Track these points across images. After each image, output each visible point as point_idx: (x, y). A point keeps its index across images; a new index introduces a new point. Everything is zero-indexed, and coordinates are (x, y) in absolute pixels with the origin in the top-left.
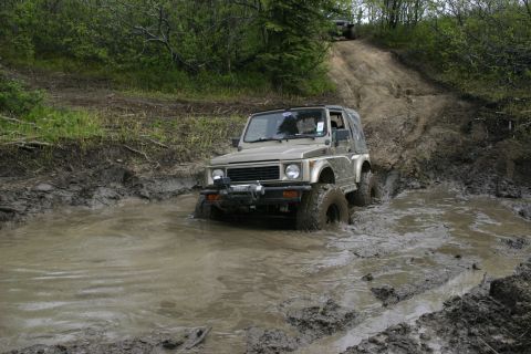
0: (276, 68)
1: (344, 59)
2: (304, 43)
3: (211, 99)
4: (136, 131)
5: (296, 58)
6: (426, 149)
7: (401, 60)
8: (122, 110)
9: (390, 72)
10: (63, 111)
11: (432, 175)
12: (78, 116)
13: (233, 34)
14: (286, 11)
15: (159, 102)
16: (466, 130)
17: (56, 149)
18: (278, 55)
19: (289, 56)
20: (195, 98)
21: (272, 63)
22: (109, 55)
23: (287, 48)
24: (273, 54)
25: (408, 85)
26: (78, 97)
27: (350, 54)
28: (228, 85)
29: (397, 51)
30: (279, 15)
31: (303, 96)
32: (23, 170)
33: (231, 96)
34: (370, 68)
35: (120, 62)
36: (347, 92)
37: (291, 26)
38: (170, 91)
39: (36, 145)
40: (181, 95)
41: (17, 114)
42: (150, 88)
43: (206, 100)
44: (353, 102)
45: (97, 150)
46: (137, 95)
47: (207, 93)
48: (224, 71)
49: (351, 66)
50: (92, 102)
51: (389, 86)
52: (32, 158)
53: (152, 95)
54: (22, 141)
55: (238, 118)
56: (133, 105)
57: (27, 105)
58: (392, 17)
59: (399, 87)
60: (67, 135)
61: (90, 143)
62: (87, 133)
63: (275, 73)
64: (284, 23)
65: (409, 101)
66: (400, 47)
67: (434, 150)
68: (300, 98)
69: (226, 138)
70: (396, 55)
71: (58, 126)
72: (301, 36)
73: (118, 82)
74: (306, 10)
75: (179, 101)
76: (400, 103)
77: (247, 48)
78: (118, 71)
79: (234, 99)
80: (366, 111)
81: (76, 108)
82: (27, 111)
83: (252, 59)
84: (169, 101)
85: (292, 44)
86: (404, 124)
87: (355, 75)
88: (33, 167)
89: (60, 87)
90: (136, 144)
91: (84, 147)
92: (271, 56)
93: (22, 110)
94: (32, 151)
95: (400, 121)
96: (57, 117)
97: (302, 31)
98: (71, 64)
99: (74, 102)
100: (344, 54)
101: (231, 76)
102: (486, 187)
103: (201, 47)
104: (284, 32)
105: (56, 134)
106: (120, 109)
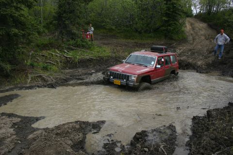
0: (166, 32)
1: (191, 26)
2: (175, 23)
3: (145, 42)
4: (120, 53)
5: (172, 28)
6: (211, 59)
7: (211, 26)
10: (101, 47)
11: (212, 68)
12: (104, 49)
14: (169, 14)
15: (129, 43)
16: (227, 53)
17: (97, 60)
18: (166, 28)
19: (170, 28)
20: (140, 41)
21: (164, 30)
22: (116, 28)
23: (169, 25)
25: (212, 35)
26: (105, 42)
27: (193, 24)
28: (151, 37)
29: (210, 23)
30: (167, 15)
31: (175, 40)
32: (88, 66)
33: (151, 41)
34: (199, 29)
35: (119, 30)
36: (190, 38)
37: (171, 18)
38: (133, 39)
40: (136, 41)
41: (88, 49)
42: (127, 38)
43: (143, 42)
44: (192, 42)
45: (108, 60)
46: (123, 41)
47: (144, 40)
48: (150, 32)
49: (193, 29)
50: (109, 44)
51: (205, 35)
52: (90, 62)
53: (127, 41)
54: (88, 57)
56: (121, 44)
57: (91, 46)
58: (209, 11)
59: (209, 36)
60: (100, 55)
61: (106, 58)
62: (106, 55)
64: (168, 17)
65: (211, 41)
67: (213, 60)
68: (173, 41)
70: (209, 25)
71: (98, 52)
73: (118, 37)
74: (176, 13)
75: (135, 43)
76: (207, 42)
77: (158, 24)
78: (118, 33)
79: (153, 42)
80: (195, 45)
81: (105, 46)
82: (90, 48)
83: (158, 29)
84: (132, 43)
85: (171, 24)
86: (207, 50)
87: (194, 32)
88: (90, 65)
89: (101, 39)
90: (119, 58)
91: (104, 59)
92: (164, 28)
93: (89, 48)
94: (90, 60)
96: (98, 49)
97: (174, 20)
98: (105, 31)
99: (104, 44)
100: (192, 24)
101: (152, 34)
102: (229, 73)
103: (143, 25)
105: (97, 54)
106: (117, 46)
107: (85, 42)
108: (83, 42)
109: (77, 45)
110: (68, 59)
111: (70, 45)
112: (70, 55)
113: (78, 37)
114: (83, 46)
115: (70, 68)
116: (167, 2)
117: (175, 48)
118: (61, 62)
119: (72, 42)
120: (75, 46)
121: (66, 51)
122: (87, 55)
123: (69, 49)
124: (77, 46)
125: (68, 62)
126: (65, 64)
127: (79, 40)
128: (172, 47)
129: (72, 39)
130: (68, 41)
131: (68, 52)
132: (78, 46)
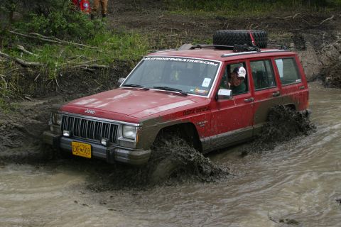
3: (246, 15)
8: (168, 30)
10: (121, 34)
12: (131, 39)
15: (201, 20)
17: (111, 70)
26: (135, 19)
31: (331, 6)
32: (87, 89)
38: (211, 9)
39: (96, 68)
40: (220, 13)
41: (84, 39)
42: (195, 7)
43: (241, 17)
46: (183, 15)
47: (242, 10)
50: (144, 24)
52: (94, 78)
53: (196, 14)
54: (85, 64)
56: (178, 25)
57: (92, 31)
60: (120, 58)
68: (327, 10)
71: (115, 49)
73: (168, 3)
75: (218, 18)
81: (132, 31)
82: (91, 36)
84: (210, 19)
88: (94, 85)
89: (120, 11)
93: (88, 38)
94: (93, 72)
96: (115, 40)
99: (132, 25)
105: (111, 55)
106: (167, 30)
107: (78, 20)
108: (69, 20)
109: (54, 30)
110: (30, 70)
111: (32, 29)
112: (34, 58)
113: (55, 5)
114: (72, 33)
115: (34, 97)
117: (332, 28)
118: (8, 80)
119: (38, 21)
120: (48, 34)
121: (22, 48)
122: (83, 58)
123: (32, 42)
124: (55, 34)
125: (29, 78)
126: (21, 84)
127: (59, 15)
128: (324, 27)
129: (39, 12)
130: (28, 18)
131: (29, 49)
132: (57, 33)
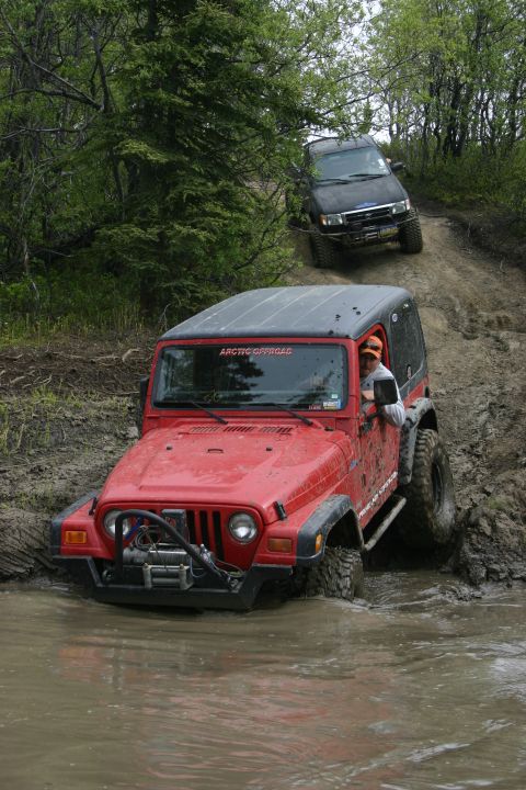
0: (152, 264)
2: (224, 197)
5: (203, 235)
7: (476, 240)
9: (450, 272)
13: (35, 173)
14: (175, 114)
18: (155, 230)
19: (184, 230)
21: (140, 248)
23: (178, 211)
24: (143, 226)
25: (498, 305)
28: (24, 308)
29: (465, 216)
30: (154, 121)
33: (32, 337)
37: (188, 152)
48: (12, 270)
55: (51, 398)
58: (451, 128)
59: (471, 309)
63: (149, 276)
64: (169, 143)
65: (501, 346)
66: (472, 205)
69: (21, 451)
70: (464, 226)
72: (215, 180)
74: (227, 113)
76: (478, 352)
77: (72, 212)
79: (40, 345)
83: (85, 238)
85: (194, 200)
86: (491, 408)
92: (137, 231)
95: (478, 399)
97: (217, 167)
101: (28, 285)
104: (170, 167)
116: (153, 20)
